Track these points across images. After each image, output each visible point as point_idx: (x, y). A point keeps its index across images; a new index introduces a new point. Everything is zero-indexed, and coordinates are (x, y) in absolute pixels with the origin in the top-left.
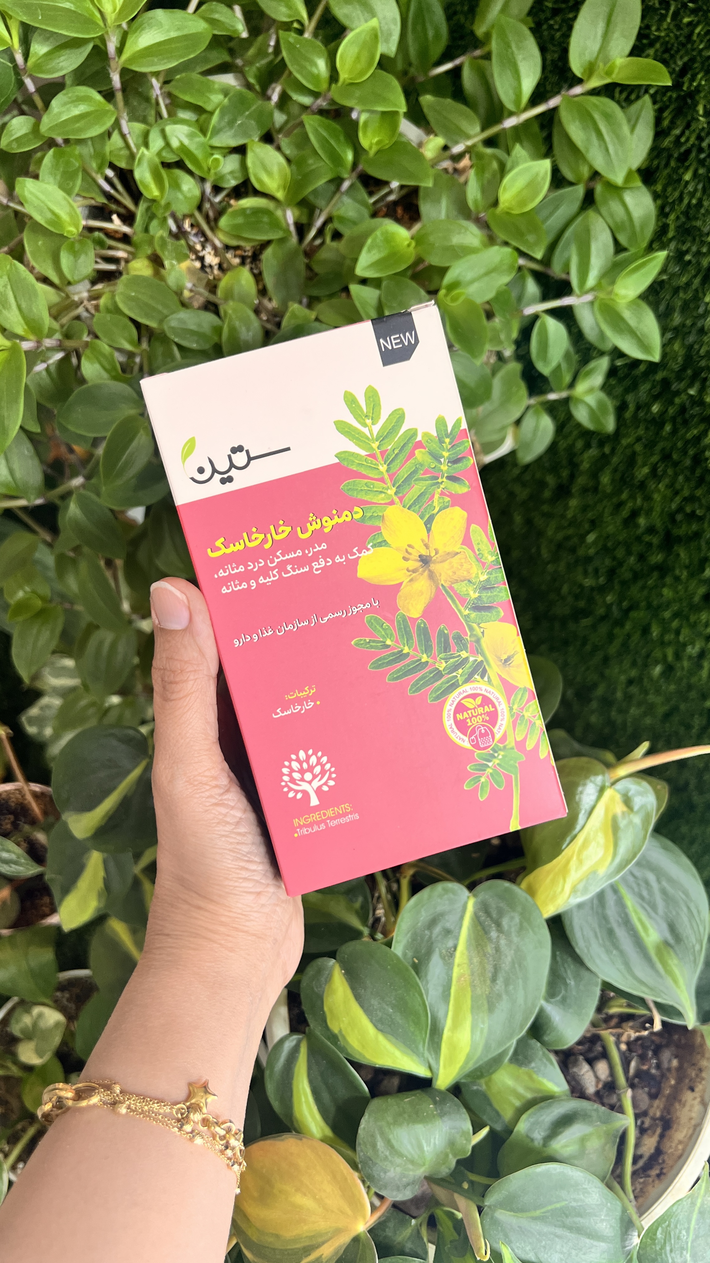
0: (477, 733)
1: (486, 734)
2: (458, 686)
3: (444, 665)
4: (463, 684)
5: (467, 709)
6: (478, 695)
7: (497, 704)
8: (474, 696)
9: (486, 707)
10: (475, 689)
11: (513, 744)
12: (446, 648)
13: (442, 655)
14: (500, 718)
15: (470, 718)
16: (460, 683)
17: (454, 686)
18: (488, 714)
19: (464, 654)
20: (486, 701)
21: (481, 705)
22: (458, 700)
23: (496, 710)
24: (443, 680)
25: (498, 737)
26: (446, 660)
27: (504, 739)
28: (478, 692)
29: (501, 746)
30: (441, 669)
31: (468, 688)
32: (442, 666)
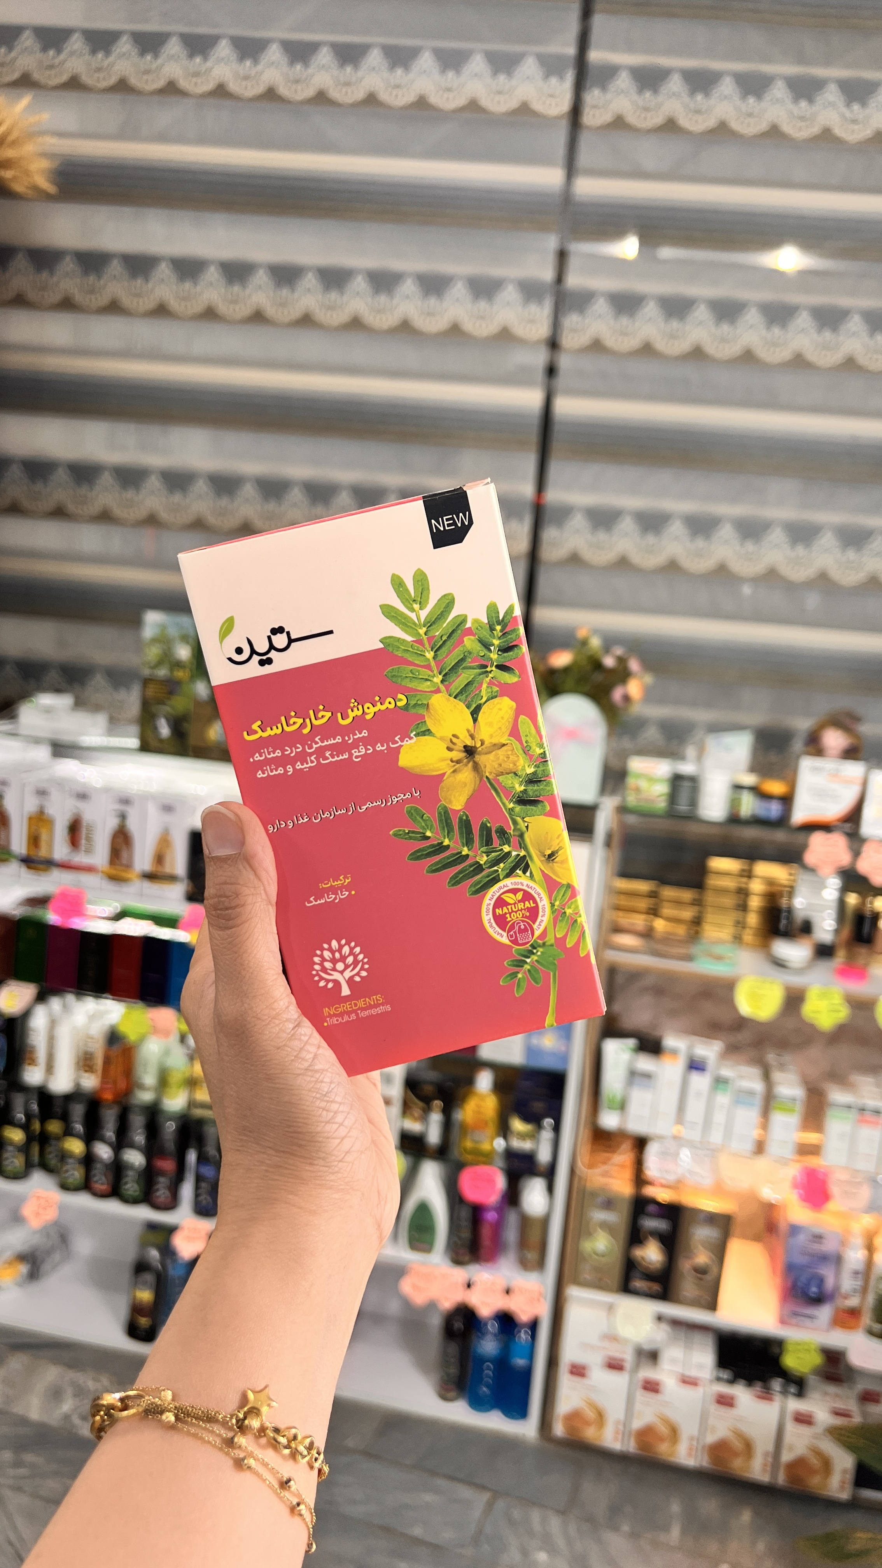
0: (517, 928)
1: (526, 930)
2: (499, 880)
3: (485, 858)
4: (504, 878)
5: (507, 904)
6: (519, 890)
7: (538, 900)
8: (514, 891)
9: (527, 903)
10: (516, 884)
11: (552, 941)
12: (488, 841)
13: (484, 849)
14: (541, 913)
15: (510, 914)
16: (501, 877)
17: (495, 880)
18: (528, 909)
19: (506, 848)
20: (527, 896)
21: (522, 900)
22: (498, 894)
23: (537, 906)
24: (484, 873)
25: (537, 933)
26: (488, 853)
27: (544, 934)
28: (520, 887)
29: (540, 942)
30: (482, 862)
31: (509, 883)
32: (483, 860)
